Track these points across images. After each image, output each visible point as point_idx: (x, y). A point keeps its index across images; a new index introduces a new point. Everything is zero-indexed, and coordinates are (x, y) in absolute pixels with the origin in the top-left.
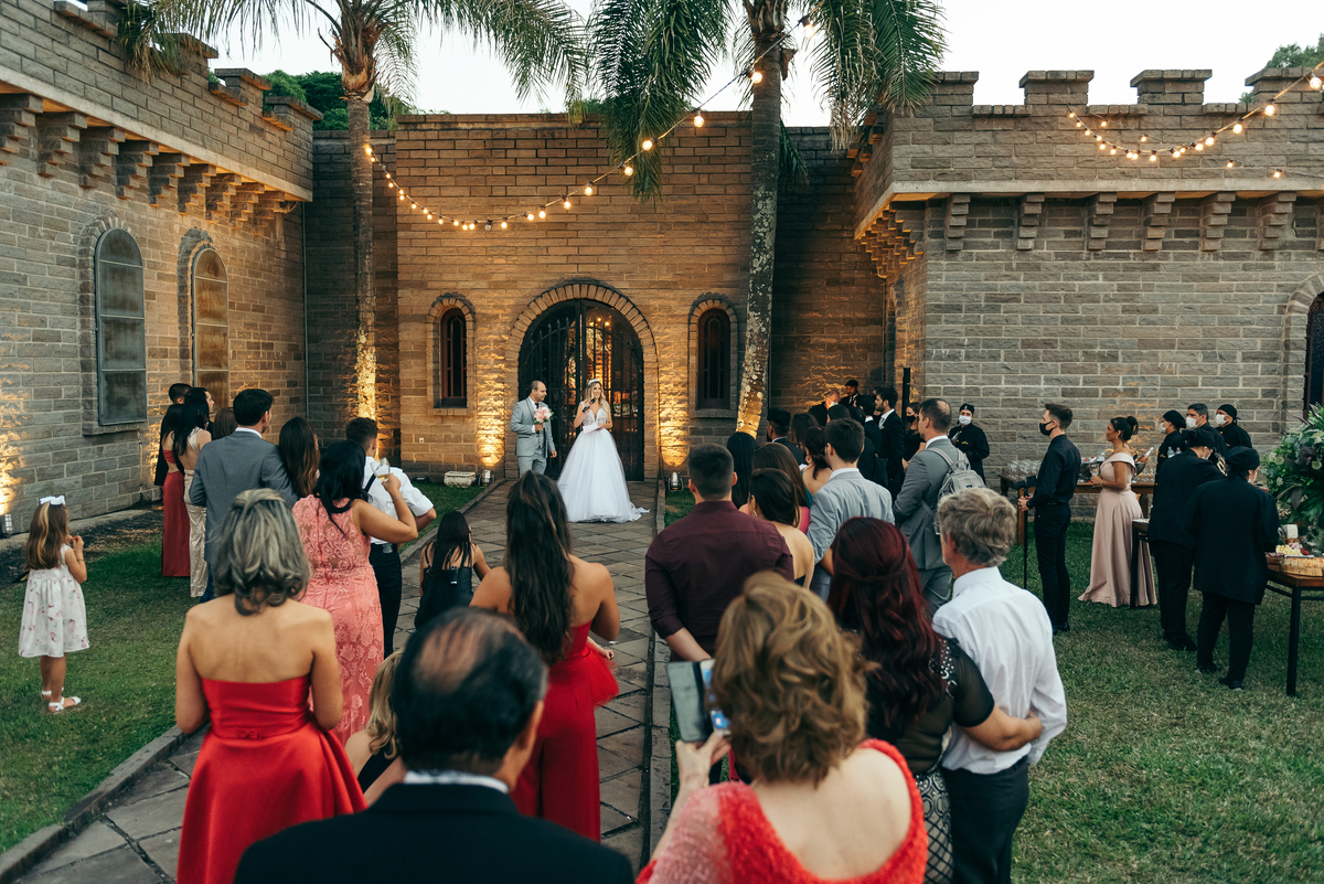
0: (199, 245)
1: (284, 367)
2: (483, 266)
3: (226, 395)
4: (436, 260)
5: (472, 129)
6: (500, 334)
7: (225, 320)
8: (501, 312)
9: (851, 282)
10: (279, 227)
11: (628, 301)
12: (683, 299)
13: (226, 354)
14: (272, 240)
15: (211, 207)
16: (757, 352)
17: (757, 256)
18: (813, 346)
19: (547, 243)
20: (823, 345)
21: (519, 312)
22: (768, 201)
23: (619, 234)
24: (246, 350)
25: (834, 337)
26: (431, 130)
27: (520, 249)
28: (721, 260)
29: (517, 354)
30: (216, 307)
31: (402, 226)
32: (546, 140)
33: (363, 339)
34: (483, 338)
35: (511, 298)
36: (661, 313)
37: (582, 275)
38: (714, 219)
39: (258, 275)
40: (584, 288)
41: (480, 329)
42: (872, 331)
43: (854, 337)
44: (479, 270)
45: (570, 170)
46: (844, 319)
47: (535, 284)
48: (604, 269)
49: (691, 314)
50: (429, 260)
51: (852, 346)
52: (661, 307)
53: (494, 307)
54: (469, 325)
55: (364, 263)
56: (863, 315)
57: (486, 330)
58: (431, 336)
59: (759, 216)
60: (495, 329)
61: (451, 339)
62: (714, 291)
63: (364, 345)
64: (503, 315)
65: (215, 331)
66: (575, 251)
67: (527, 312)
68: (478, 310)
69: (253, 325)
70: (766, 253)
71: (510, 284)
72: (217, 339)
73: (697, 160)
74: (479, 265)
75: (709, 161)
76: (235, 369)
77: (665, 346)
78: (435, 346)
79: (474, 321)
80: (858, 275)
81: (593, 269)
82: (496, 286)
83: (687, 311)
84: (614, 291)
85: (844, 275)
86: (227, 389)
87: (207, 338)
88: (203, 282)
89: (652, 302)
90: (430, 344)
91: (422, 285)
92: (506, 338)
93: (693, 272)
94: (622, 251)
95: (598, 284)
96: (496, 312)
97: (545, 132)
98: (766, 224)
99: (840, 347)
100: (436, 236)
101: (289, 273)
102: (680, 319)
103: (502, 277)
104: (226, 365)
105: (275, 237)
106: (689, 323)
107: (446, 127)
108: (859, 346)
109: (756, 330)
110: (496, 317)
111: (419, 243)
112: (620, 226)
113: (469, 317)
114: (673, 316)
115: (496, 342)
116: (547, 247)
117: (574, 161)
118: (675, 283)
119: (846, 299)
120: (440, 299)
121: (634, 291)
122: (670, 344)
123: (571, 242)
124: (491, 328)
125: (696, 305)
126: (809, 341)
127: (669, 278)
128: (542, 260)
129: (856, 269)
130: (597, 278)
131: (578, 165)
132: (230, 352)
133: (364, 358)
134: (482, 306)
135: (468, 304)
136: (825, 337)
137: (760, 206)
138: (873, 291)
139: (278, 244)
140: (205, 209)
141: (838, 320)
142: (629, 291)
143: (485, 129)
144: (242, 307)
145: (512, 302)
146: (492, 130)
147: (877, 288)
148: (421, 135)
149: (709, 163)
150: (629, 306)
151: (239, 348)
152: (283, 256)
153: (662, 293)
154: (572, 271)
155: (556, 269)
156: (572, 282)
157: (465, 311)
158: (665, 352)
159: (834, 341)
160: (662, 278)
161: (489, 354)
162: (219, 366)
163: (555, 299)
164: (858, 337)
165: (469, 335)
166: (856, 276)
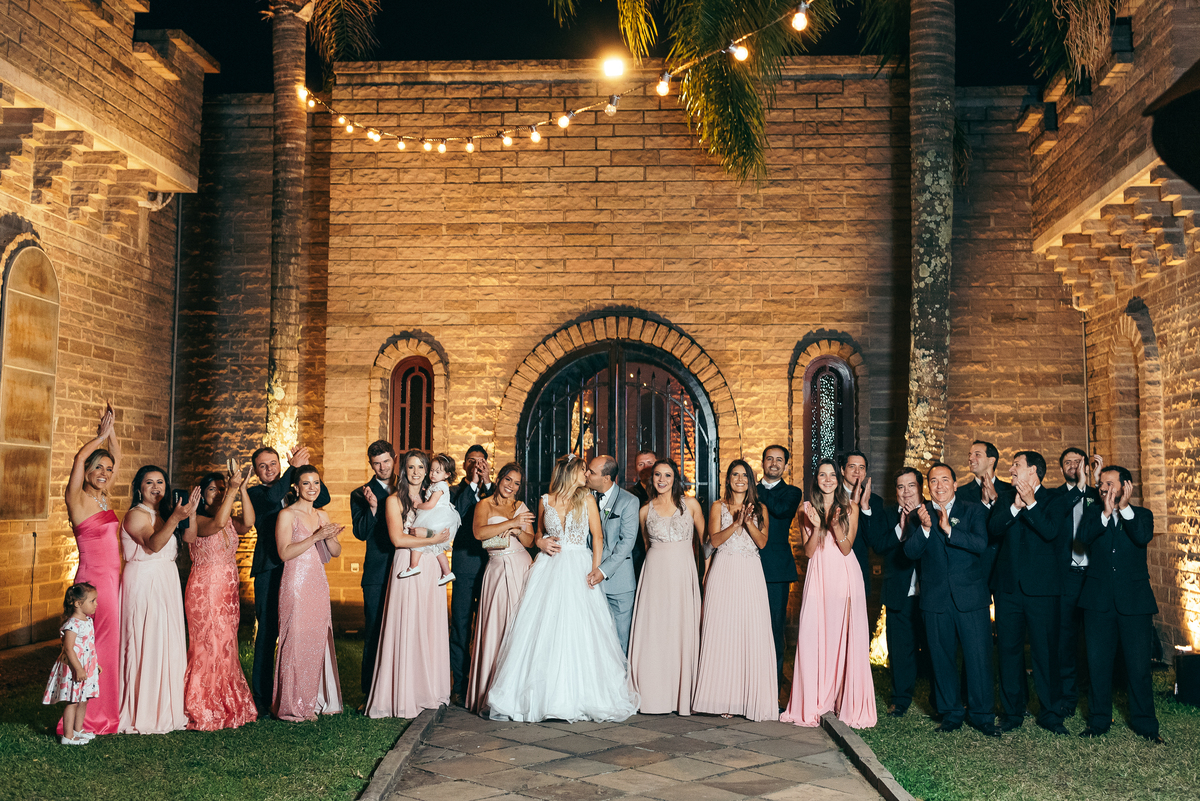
0: (20, 239)
1: (137, 448)
2: (462, 289)
3: (43, 487)
4: (387, 282)
5: (451, 83)
6: (486, 396)
7: (52, 366)
8: (489, 360)
9: (1029, 317)
10: (143, 230)
11: (693, 342)
12: (779, 340)
13: (49, 420)
14: (131, 248)
15: (42, 182)
16: (931, 414)
17: (926, 259)
18: (974, 418)
19: (563, 253)
20: (990, 416)
21: (518, 361)
22: (940, 173)
23: (676, 241)
24: (80, 417)
25: (1007, 403)
26: (386, 84)
27: (522, 264)
28: (843, 279)
29: (516, 427)
30: (39, 342)
31: (337, 228)
32: (565, 99)
33: (279, 394)
34: (460, 402)
35: (507, 338)
36: (744, 362)
37: (619, 303)
38: (827, 217)
39: (105, 300)
40: (624, 323)
41: (455, 387)
42: (1067, 394)
43: (1039, 403)
44: (456, 295)
45: (602, 144)
46: (1022, 375)
47: (543, 318)
48: (654, 294)
49: (794, 363)
50: (377, 281)
51: (1036, 417)
52: (746, 351)
53: (480, 352)
54: (439, 382)
55: (287, 271)
56: (1050, 369)
57: (464, 389)
58: (377, 398)
59: (928, 196)
60: (479, 388)
61: (407, 406)
62: (829, 326)
63: (281, 404)
64: (492, 365)
65: (34, 381)
66: (608, 267)
67: (532, 361)
68: (453, 358)
69: (94, 379)
70: (940, 254)
71: (505, 316)
72: (37, 395)
73: (798, 128)
74: (455, 288)
75: (818, 129)
76: (61, 447)
77: (752, 412)
78: (383, 416)
79: (447, 376)
80: (1043, 308)
81: (636, 293)
82: (483, 321)
83: (786, 358)
84: (671, 327)
85: (1020, 308)
86: (45, 478)
87: (20, 391)
88: (22, 300)
89: (732, 345)
90: (376, 411)
91: (364, 319)
92: (497, 401)
93: (794, 297)
94: (681, 266)
95: (646, 316)
96: (481, 360)
97: (564, 88)
98: (939, 209)
99: (1017, 419)
100: (389, 242)
101: (153, 302)
102: (776, 371)
103: (493, 307)
104: (48, 437)
105: (136, 244)
106: (791, 377)
107: (410, 80)
108: (1047, 417)
109: (928, 379)
110: (482, 367)
111: (363, 255)
112: (677, 228)
113: (438, 369)
114: (763, 367)
115: (481, 408)
116: (565, 261)
117: (609, 131)
118: (767, 315)
119: (1024, 343)
120: (393, 341)
121: (702, 327)
122: (759, 411)
123: (602, 253)
124: (472, 386)
125: (801, 348)
126: (968, 409)
127: (757, 307)
128: (556, 281)
129: (1037, 298)
130: (643, 307)
131: (614, 136)
132: (56, 419)
133: (279, 424)
134: (461, 353)
135: (437, 347)
136: (993, 403)
137: (928, 180)
138: (1066, 331)
139: (140, 256)
140: (31, 187)
141: (1012, 376)
142: (693, 328)
143: (471, 83)
144: (77, 348)
145: (508, 345)
146: (481, 84)
147: (1071, 326)
148: (371, 92)
149: (817, 133)
150: (695, 351)
151: (68, 414)
152: (146, 277)
153: (746, 331)
154: (603, 297)
155: (577, 293)
156: (604, 313)
157: (433, 359)
158: (752, 424)
159: (1007, 409)
160: (745, 307)
161: (469, 427)
162: (36, 439)
163: (577, 339)
164: (1045, 403)
165: (438, 396)
166: (1039, 309)
